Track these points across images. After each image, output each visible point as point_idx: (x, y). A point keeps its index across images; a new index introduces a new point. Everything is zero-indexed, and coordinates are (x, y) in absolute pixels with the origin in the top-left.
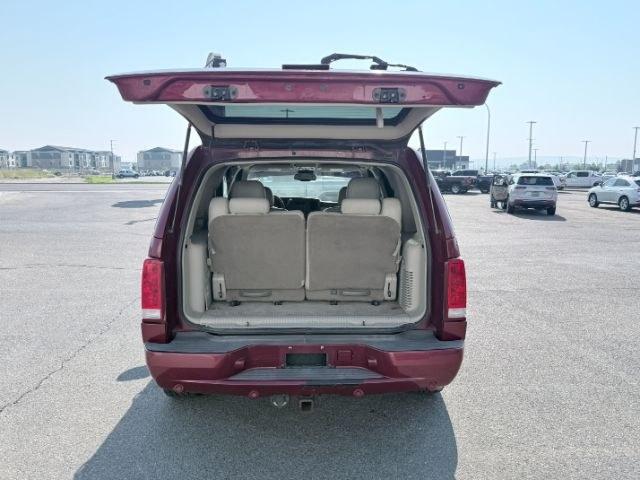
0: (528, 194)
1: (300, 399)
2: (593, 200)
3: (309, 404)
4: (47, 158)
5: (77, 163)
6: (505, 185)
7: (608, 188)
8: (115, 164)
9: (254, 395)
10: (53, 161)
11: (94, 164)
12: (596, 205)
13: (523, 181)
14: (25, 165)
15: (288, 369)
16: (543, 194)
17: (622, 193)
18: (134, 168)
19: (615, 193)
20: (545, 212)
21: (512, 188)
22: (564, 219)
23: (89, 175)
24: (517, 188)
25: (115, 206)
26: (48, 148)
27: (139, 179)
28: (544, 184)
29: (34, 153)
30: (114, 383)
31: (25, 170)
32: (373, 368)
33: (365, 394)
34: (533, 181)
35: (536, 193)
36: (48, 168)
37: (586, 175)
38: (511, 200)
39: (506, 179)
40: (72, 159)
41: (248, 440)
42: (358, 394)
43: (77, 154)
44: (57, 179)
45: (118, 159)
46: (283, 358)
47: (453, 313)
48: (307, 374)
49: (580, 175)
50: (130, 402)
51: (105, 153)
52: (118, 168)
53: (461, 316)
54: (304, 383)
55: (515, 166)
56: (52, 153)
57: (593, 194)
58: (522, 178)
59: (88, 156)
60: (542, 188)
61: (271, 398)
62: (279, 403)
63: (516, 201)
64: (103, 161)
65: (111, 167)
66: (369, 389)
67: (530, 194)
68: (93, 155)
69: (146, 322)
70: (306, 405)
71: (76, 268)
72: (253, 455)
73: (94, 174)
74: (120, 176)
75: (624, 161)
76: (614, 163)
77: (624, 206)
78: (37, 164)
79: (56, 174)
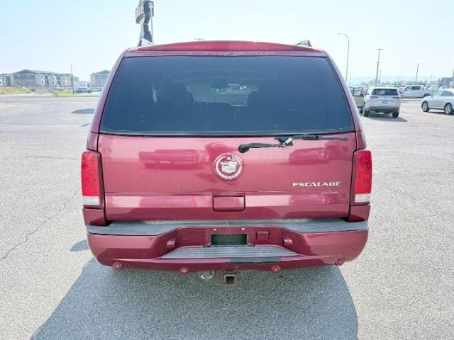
0: (379, 102)
1: (224, 274)
2: (425, 107)
3: (233, 278)
4: (25, 79)
5: (47, 82)
6: (362, 95)
7: (437, 98)
8: (75, 82)
9: (184, 271)
10: (29, 81)
11: (59, 83)
12: (427, 111)
13: (376, 92)
14: (9, 84)
15: (213, 248)
16: (390, 102)
17: (447, 102)
18: (88, 86)
19: (442, 102)
20: (391, 115)
21: (367, 98)
22: (405, 121)
23: (56, 91)
24: (372, 97)
25: (74, 112)
26: (26, 72)
27: (92, 94)
28: (390, 95)
29: (15, 75)
30: (68, 252)
31: (10, 88)
32: (289, 247)
33: (282, 269)
34: (383, 92)
35: (385, 101)
36: (27, 86)
37: (418, 88)
38: (367, 107)
39: (362, 91)
40: (43, 80)
41: (179, 303)
42: (276, 269)
43: (47, 76)
44: (33, 94)
45: (77, 79)
46: (208, 238)
47: (360, 198)
48: (230, 253)
49: (414, 88)
50: (80, 271)
51: (67, 75)
52: (77, 86)
53: (366, 201)
54: (228, 261)
55: (365, 83)
56: (28, 75)
57: (425, 102)
58: (375, 90)
59: (55, 77)
60: (389, 98)
61: (199, 273)
62: (206, 276)
63: (371, 107)
64: (66, 81)
65: (72, 85)
66: (285, 265)
67: (381, 102)
68: (59, 77)
69: (86, 207)
70: (230, 280)
71: (43, 159)
72: (183, 317)
73: (60, 90)
74: (79, 92)
75: (443, 79)
76: (436, 80)
77: (448, 110)
78: (18, 83)
79: (32, 90)
